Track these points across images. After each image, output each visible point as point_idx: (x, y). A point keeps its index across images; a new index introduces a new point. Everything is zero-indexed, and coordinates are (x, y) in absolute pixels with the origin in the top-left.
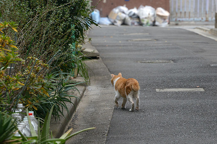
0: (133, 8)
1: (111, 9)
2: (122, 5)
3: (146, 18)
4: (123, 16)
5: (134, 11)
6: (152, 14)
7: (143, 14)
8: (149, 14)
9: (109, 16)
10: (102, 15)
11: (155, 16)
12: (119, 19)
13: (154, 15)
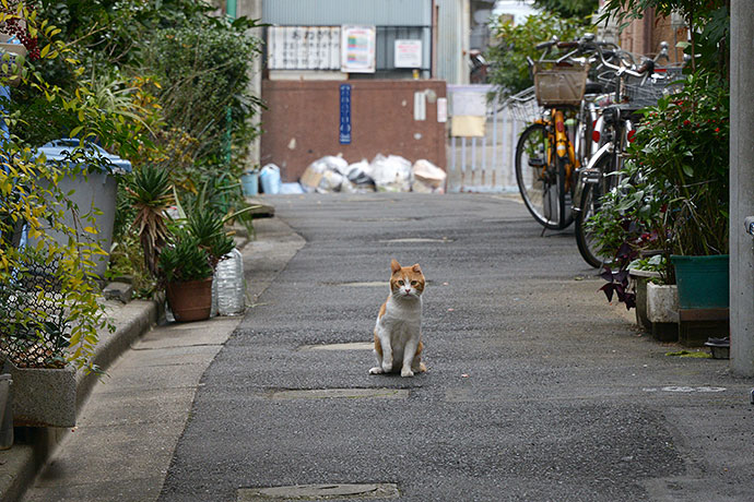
0: (359, 161)
1: (308, 163)
2: (334, 155)
3: (390, 184)
4: (337, 179)
5: (363, 167)
6: (404, 175)
7: (382, 175)
8: (397, 175)
9: (303, 180)
10: (285, 177)
11: (413, 179)
12: (327, 186)
13: (409, 177)
